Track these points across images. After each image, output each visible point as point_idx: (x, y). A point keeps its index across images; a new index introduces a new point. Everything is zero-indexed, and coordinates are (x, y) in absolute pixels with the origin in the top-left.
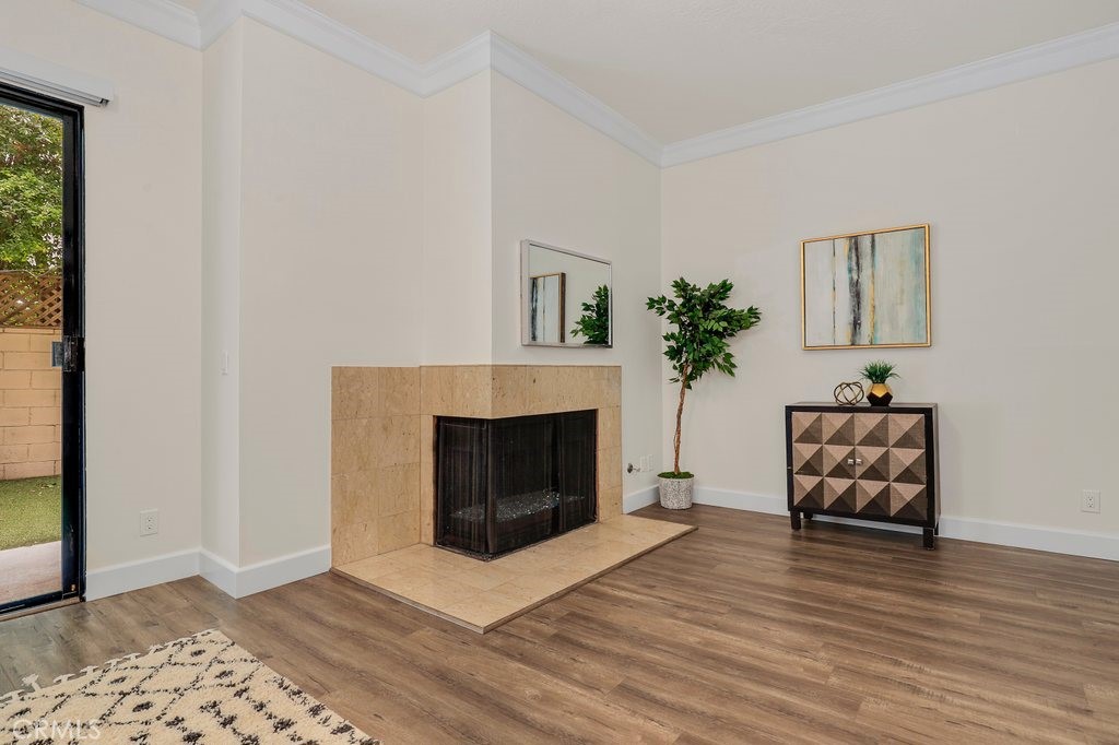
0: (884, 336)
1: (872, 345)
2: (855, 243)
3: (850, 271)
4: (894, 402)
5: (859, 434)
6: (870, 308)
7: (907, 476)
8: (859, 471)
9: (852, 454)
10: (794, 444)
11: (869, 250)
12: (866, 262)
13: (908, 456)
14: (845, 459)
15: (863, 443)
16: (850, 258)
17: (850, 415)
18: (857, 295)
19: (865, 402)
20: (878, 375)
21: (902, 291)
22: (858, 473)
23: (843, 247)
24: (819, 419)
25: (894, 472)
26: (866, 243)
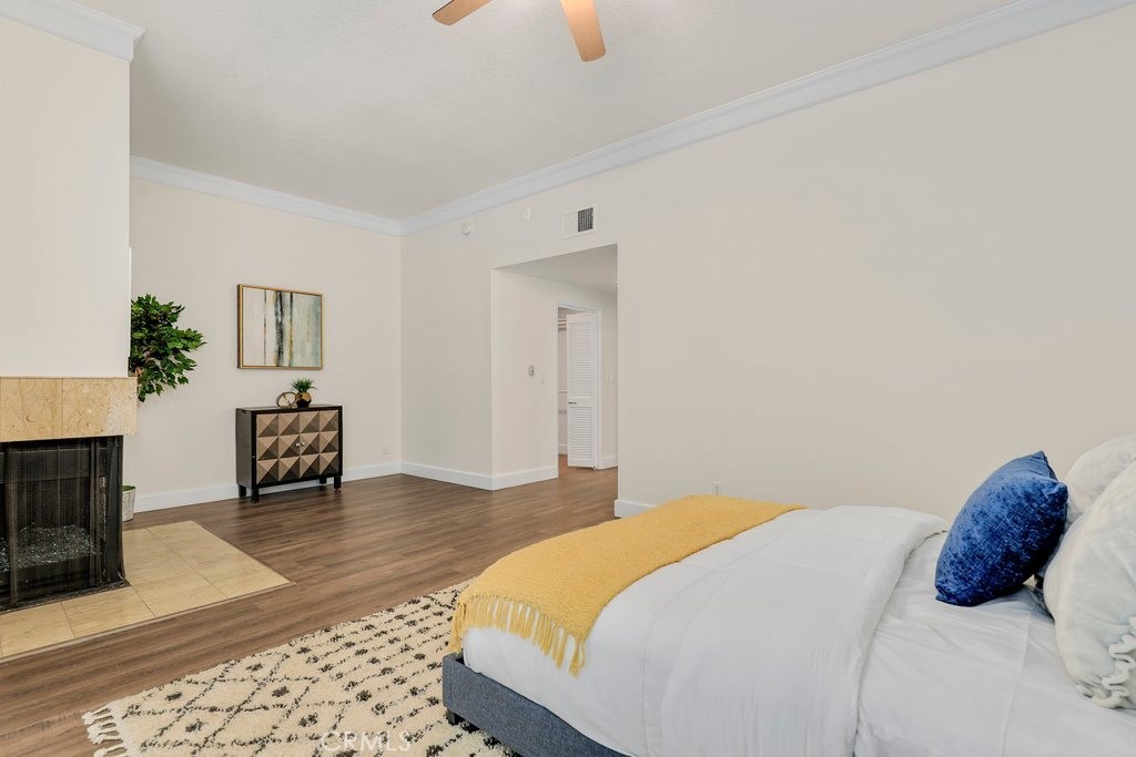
0: (297, 362)
1: (290, 367)
2: (280, 295)
3: (276, 314)
4: (312, 404)
5: (303, 425)
6: (288, 342)
7: (329, 449)
8: (302, 450)
9: (298, 440)
10: (258, 439)
11: (288, 303)
12: (287, 310)
13: (329, 436)
14: (294, 444)
15: (305, 431)
16: (276, 305)
17: (297, 414)
18: (281, 332)
19: (295, 406)
20: (303, 387)
21: (308, 334)
22: (301, 452)
23: (271, 295)
24: (277, 418)
25: (322, 446)
26: (287, 297)
